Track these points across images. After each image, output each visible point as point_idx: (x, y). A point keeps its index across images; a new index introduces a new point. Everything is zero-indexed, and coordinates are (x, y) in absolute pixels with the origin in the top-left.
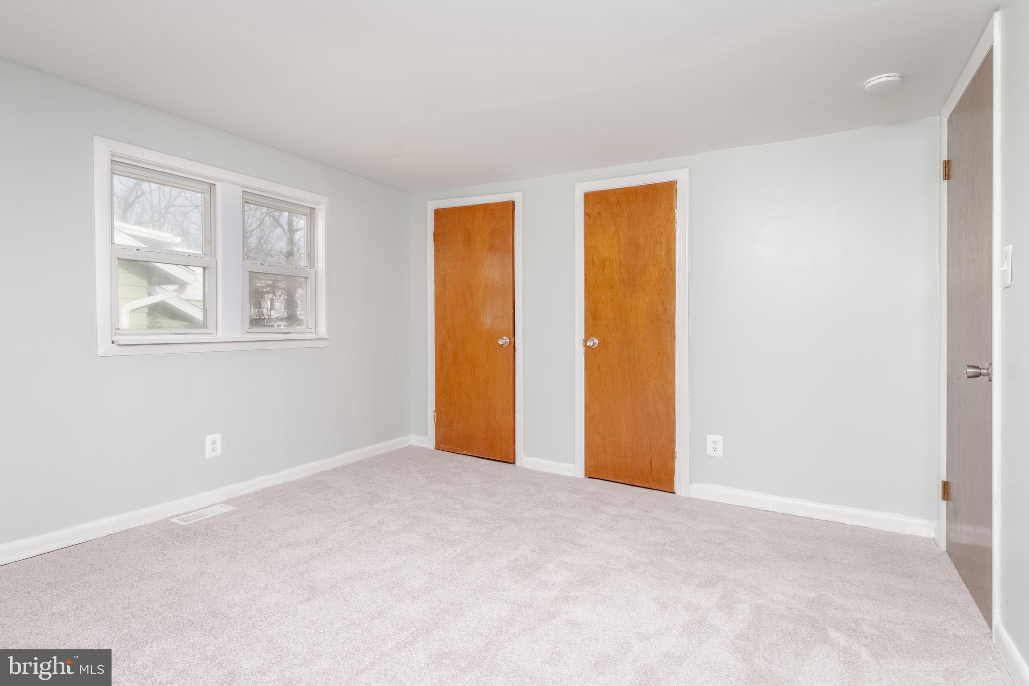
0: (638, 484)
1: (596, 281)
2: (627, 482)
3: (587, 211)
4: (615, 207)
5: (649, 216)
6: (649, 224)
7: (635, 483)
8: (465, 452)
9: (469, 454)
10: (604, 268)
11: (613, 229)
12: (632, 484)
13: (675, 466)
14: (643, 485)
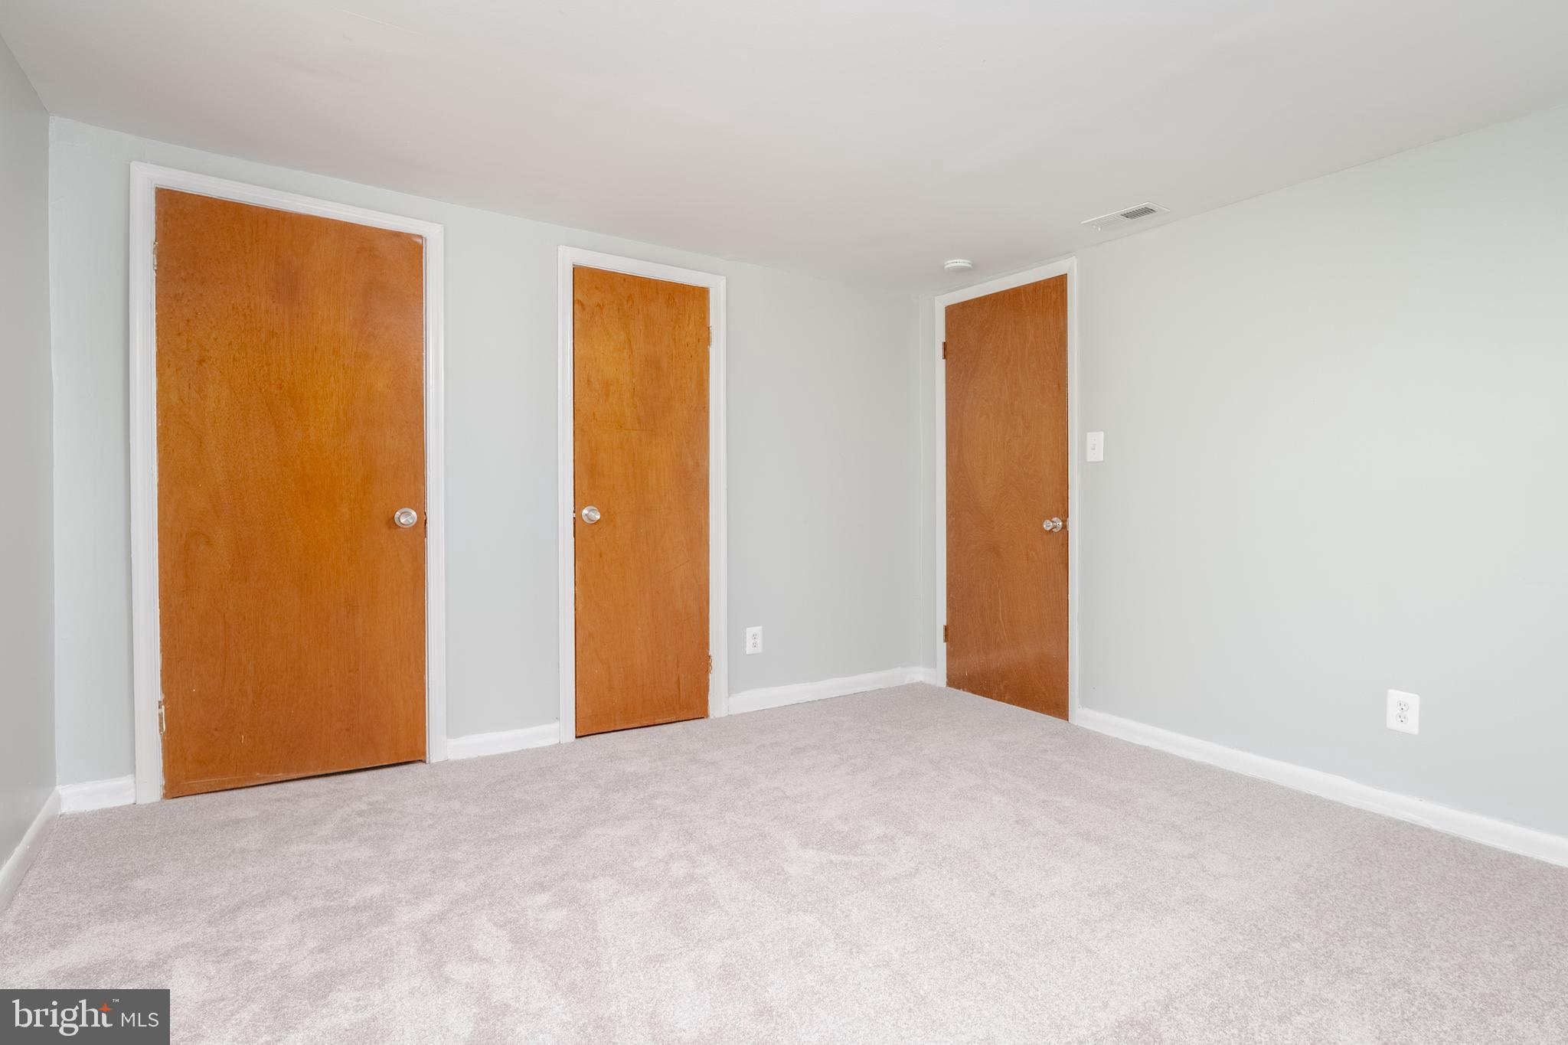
0: (661, 721)
1: (594, 414)
2: (645, 723)
3: (578, 297)
4: (625, 303)
5: (674, 328)
6: (675, 339)
7: (657, 721)
8: (280, 776)
9: (295, 776)
10: (607, 395)
11: (622, 336)
12: (652, 724)
13: (709, 679)
14: (668, 720)
